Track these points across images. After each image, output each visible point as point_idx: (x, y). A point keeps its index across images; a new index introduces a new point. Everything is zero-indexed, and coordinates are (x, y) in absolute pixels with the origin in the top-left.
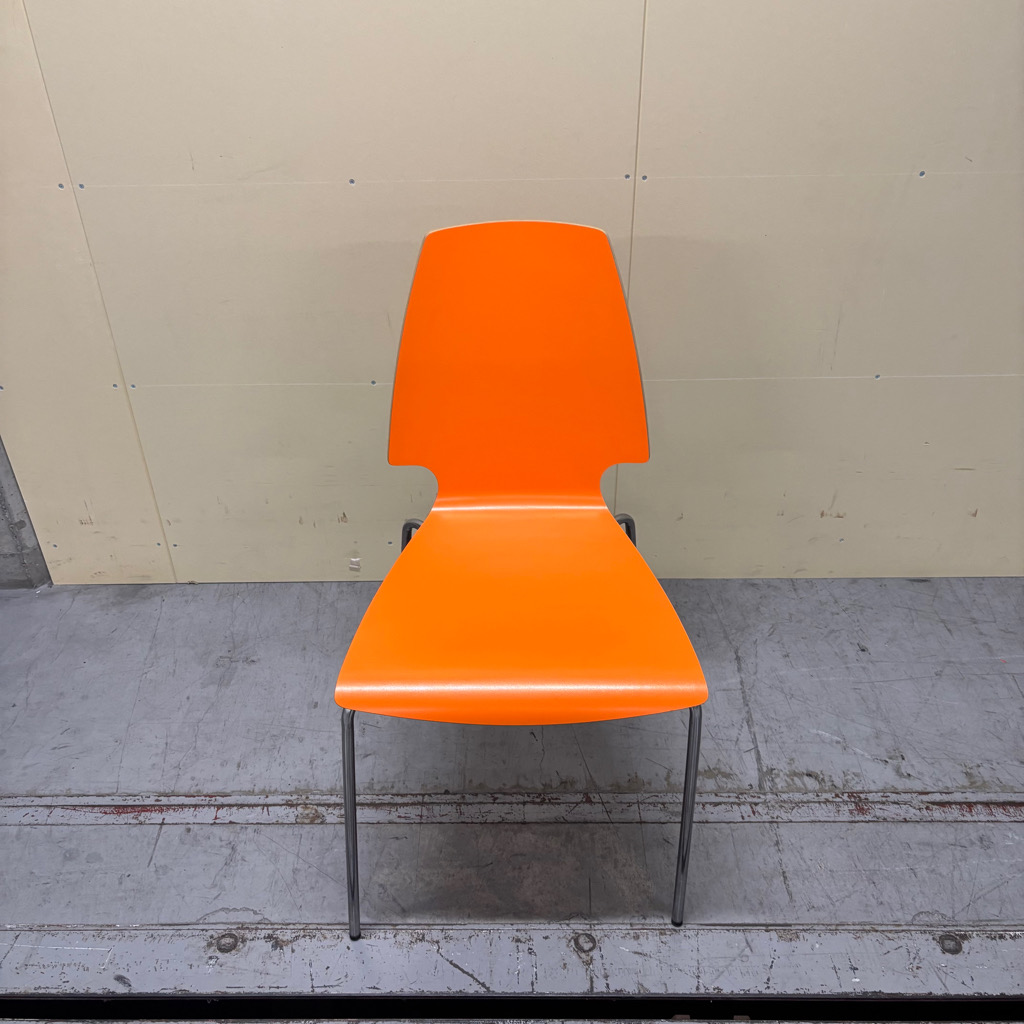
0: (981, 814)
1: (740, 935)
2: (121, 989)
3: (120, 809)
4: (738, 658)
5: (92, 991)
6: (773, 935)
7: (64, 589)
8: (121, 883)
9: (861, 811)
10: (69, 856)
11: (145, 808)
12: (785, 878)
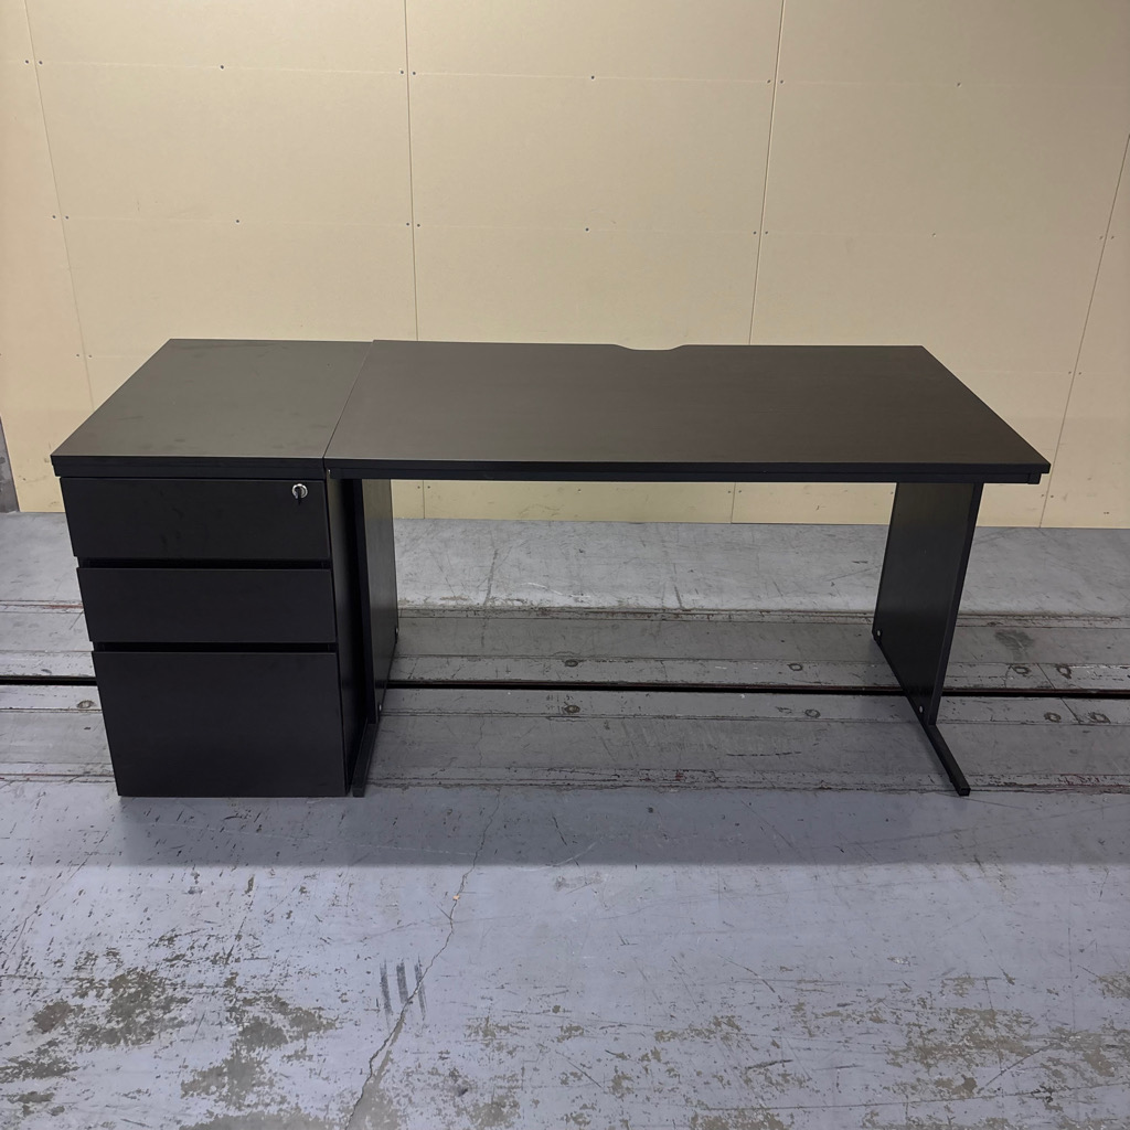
0: (620, 617)
1: (445, 659)
2: (45, 674)
3: (53, 607)
4: (496, 554)
5: (27, 674)
6: (465, 659)
7: (26, 514)
8: (50, 635)
9: (543, 614)
10: (18, 624)
11: (71, 607)
12: (483, 638)
